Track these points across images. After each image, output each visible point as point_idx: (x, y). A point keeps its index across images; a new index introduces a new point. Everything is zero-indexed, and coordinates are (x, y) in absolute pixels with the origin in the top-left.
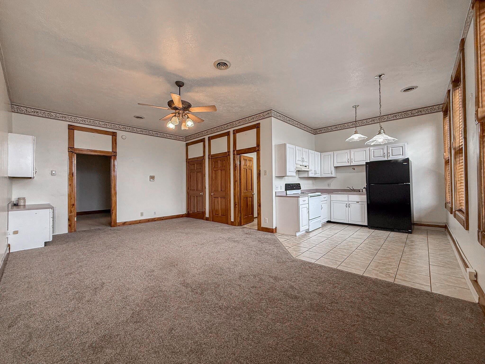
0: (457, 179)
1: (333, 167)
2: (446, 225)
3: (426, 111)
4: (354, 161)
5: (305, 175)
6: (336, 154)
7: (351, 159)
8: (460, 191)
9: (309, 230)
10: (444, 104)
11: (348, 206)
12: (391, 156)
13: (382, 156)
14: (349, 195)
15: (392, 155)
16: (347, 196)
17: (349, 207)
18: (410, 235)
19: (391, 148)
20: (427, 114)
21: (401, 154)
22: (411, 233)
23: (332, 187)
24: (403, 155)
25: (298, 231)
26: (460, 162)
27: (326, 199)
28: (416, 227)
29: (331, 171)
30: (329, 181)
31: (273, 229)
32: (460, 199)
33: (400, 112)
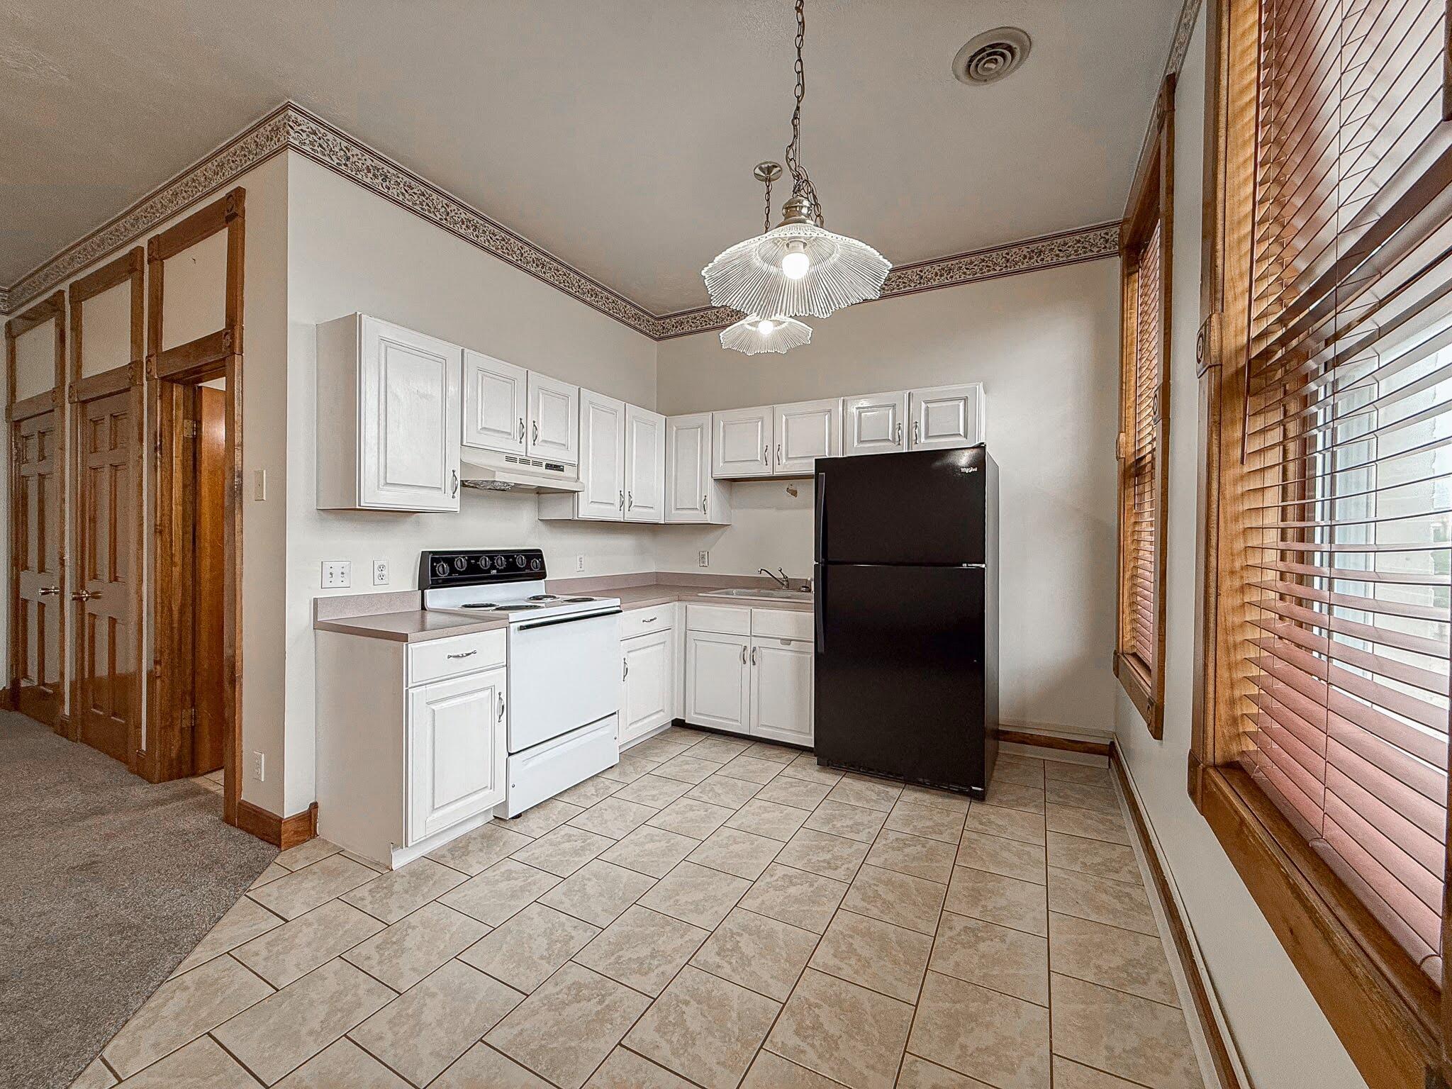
0: (1224, 565)
1: (710, 481)
2: (1113, 743)
3: (1058, 252)
4: (788, 458)
5: (561, 511)
6: (722, 423)
7: (776, 450)
8: (1239, 638)
9: (507, 813)
10: (1126, 221)
11: (750, 657)
12: (923, 440)
13: (890, 438)
14: (756, 607)
15: (927, 437)
16: (747, 610)
17: (754, 664)
18: (977, 808)
19: (924, 406)
20: (1063, 264)
21: (962, 432)
22: (980, 798)
23: (716, 568)
24: (966, 436)
25: (399, 839)
26: (1248, 450)
27: (655, 626)
28: (1005, 747)
29: (701, 497)
30: (701, 543)
31: (281, 819)
32: (1237, 693)
33: (966, 255)
